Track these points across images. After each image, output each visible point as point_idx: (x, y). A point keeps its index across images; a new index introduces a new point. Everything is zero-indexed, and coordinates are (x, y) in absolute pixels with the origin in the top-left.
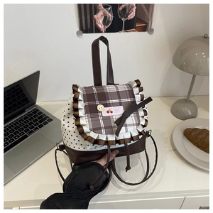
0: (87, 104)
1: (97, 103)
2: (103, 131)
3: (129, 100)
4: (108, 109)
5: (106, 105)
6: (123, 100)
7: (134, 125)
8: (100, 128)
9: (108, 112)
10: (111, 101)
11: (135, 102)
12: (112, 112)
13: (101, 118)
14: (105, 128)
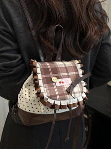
0: (44, 76)
1: (51, 75)
3: (74, 73)
4: (60, 80)
6: (70, 74)
9: (60, 83)
10: (61, 74)
11: (78, 75)
12: (63, 83)
13: (55, 88)
14: (60, 95)
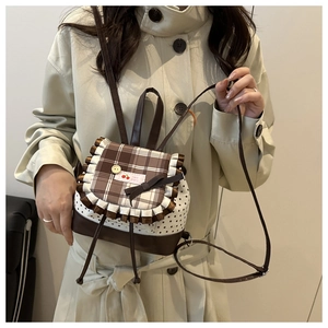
2: (106, 196)
5: (124, 169)
7: (149, 202)
8: (103, 192)
